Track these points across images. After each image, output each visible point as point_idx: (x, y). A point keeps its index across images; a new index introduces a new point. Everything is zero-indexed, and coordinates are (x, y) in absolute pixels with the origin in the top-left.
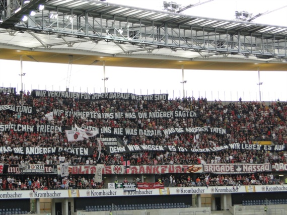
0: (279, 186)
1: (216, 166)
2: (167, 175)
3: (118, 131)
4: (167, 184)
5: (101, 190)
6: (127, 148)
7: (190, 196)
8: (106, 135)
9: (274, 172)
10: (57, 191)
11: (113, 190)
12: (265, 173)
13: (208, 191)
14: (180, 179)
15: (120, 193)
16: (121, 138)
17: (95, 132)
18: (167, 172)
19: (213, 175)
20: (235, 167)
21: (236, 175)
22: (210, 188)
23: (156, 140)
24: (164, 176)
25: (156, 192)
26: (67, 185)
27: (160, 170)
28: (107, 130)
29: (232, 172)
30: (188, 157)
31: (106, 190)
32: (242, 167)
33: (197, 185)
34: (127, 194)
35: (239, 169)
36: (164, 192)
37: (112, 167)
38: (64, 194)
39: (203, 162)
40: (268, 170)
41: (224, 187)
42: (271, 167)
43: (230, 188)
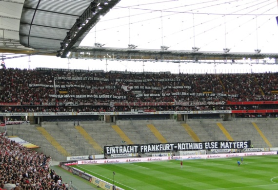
0: (209, 111)
1: (181, 102)
2: (159, 106)
3: (142, 87)
4: (158, 110)
5: (128, 112)
6: (143, 95)
7: (169, 115)
8: (137, 90)
9: (208, 105)
10: (109, 112)
11: (133, 112)
12: (204, 106)
13: (176, 113)
14: (165, 108)
15: (136, 113)
16: (142, 90)
17: (131, 88)
18: (158, 105)
19: (180, 106)
20: (190, 103)
21: (190, 106)
22: (177, 112)
23: (157, 92)
24: (157, 107)
25: (152, 113)
26: (113, 110)
27: (155, 104)
28: (137, 87)
29: (188, 105)
30: (171, 99)
31: (130, 112)
32: (193, 103)
33: (171, 110)
34: (139, 114)
35: (191, 104)
36: (156, 113)
37: (134, 103)
38: (112, 113)
39: (175, 101)
40: (205, 104)
41: (183, 112)
42: (206, 103)
43: (186, 112)
